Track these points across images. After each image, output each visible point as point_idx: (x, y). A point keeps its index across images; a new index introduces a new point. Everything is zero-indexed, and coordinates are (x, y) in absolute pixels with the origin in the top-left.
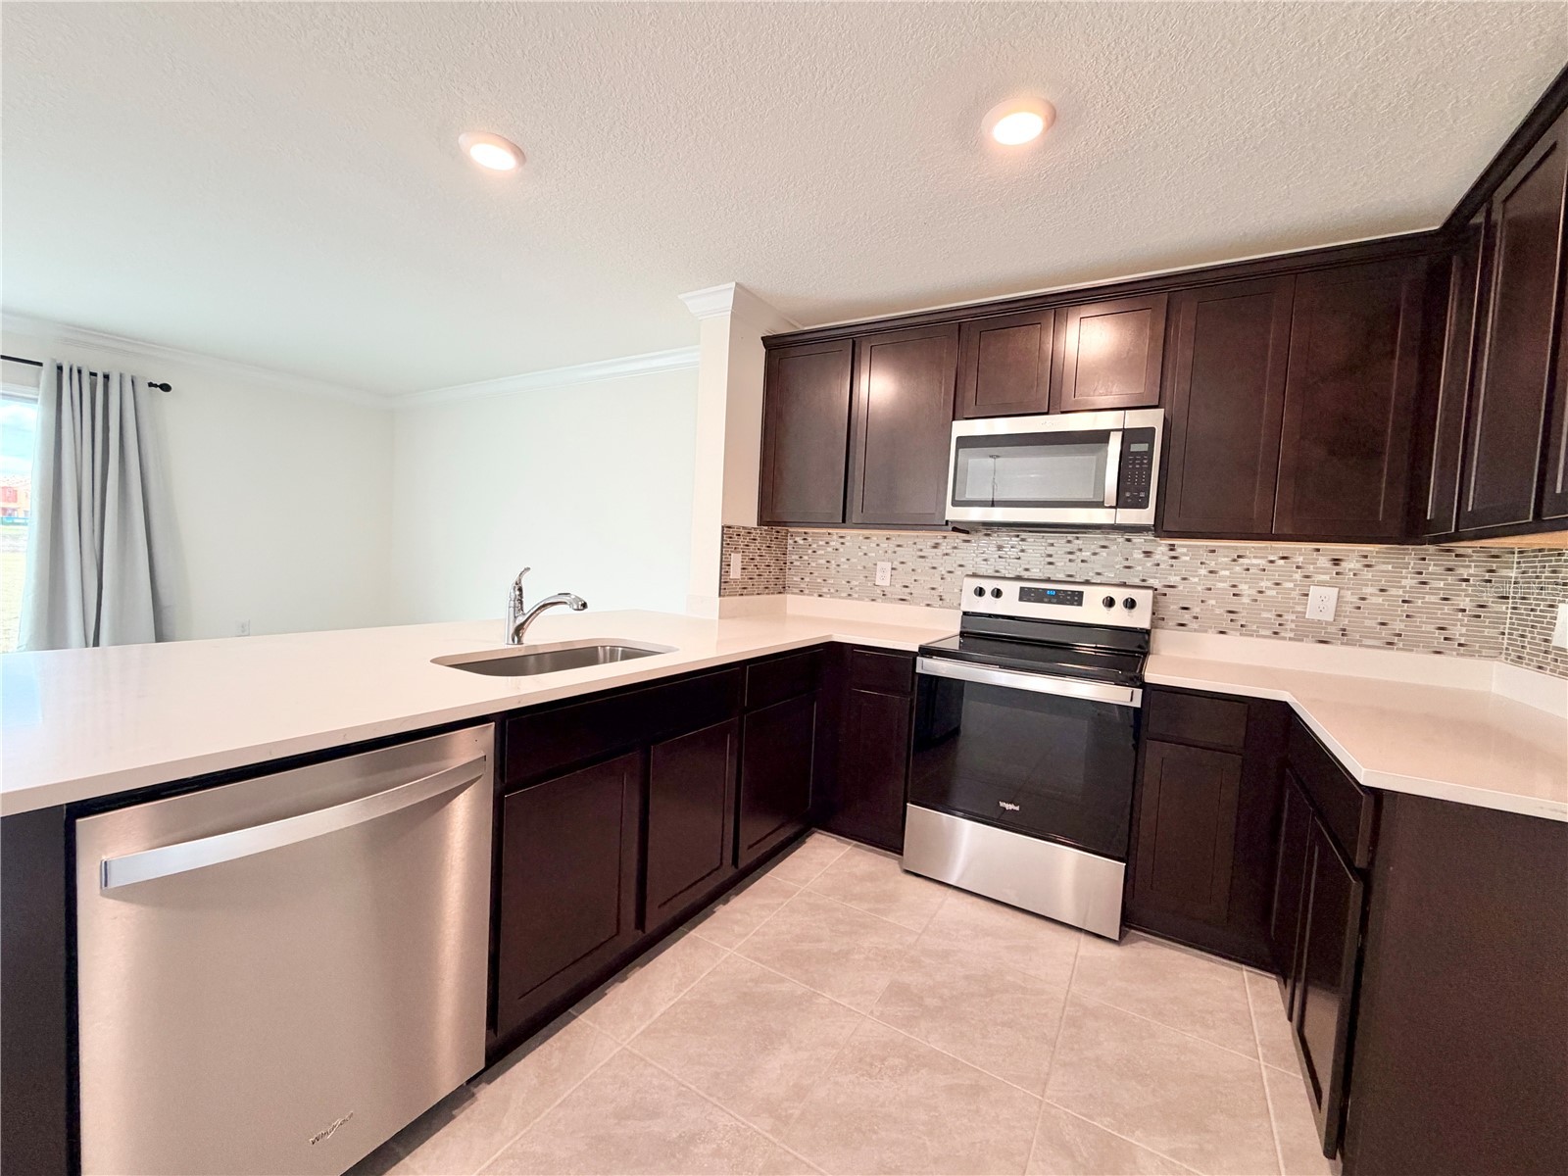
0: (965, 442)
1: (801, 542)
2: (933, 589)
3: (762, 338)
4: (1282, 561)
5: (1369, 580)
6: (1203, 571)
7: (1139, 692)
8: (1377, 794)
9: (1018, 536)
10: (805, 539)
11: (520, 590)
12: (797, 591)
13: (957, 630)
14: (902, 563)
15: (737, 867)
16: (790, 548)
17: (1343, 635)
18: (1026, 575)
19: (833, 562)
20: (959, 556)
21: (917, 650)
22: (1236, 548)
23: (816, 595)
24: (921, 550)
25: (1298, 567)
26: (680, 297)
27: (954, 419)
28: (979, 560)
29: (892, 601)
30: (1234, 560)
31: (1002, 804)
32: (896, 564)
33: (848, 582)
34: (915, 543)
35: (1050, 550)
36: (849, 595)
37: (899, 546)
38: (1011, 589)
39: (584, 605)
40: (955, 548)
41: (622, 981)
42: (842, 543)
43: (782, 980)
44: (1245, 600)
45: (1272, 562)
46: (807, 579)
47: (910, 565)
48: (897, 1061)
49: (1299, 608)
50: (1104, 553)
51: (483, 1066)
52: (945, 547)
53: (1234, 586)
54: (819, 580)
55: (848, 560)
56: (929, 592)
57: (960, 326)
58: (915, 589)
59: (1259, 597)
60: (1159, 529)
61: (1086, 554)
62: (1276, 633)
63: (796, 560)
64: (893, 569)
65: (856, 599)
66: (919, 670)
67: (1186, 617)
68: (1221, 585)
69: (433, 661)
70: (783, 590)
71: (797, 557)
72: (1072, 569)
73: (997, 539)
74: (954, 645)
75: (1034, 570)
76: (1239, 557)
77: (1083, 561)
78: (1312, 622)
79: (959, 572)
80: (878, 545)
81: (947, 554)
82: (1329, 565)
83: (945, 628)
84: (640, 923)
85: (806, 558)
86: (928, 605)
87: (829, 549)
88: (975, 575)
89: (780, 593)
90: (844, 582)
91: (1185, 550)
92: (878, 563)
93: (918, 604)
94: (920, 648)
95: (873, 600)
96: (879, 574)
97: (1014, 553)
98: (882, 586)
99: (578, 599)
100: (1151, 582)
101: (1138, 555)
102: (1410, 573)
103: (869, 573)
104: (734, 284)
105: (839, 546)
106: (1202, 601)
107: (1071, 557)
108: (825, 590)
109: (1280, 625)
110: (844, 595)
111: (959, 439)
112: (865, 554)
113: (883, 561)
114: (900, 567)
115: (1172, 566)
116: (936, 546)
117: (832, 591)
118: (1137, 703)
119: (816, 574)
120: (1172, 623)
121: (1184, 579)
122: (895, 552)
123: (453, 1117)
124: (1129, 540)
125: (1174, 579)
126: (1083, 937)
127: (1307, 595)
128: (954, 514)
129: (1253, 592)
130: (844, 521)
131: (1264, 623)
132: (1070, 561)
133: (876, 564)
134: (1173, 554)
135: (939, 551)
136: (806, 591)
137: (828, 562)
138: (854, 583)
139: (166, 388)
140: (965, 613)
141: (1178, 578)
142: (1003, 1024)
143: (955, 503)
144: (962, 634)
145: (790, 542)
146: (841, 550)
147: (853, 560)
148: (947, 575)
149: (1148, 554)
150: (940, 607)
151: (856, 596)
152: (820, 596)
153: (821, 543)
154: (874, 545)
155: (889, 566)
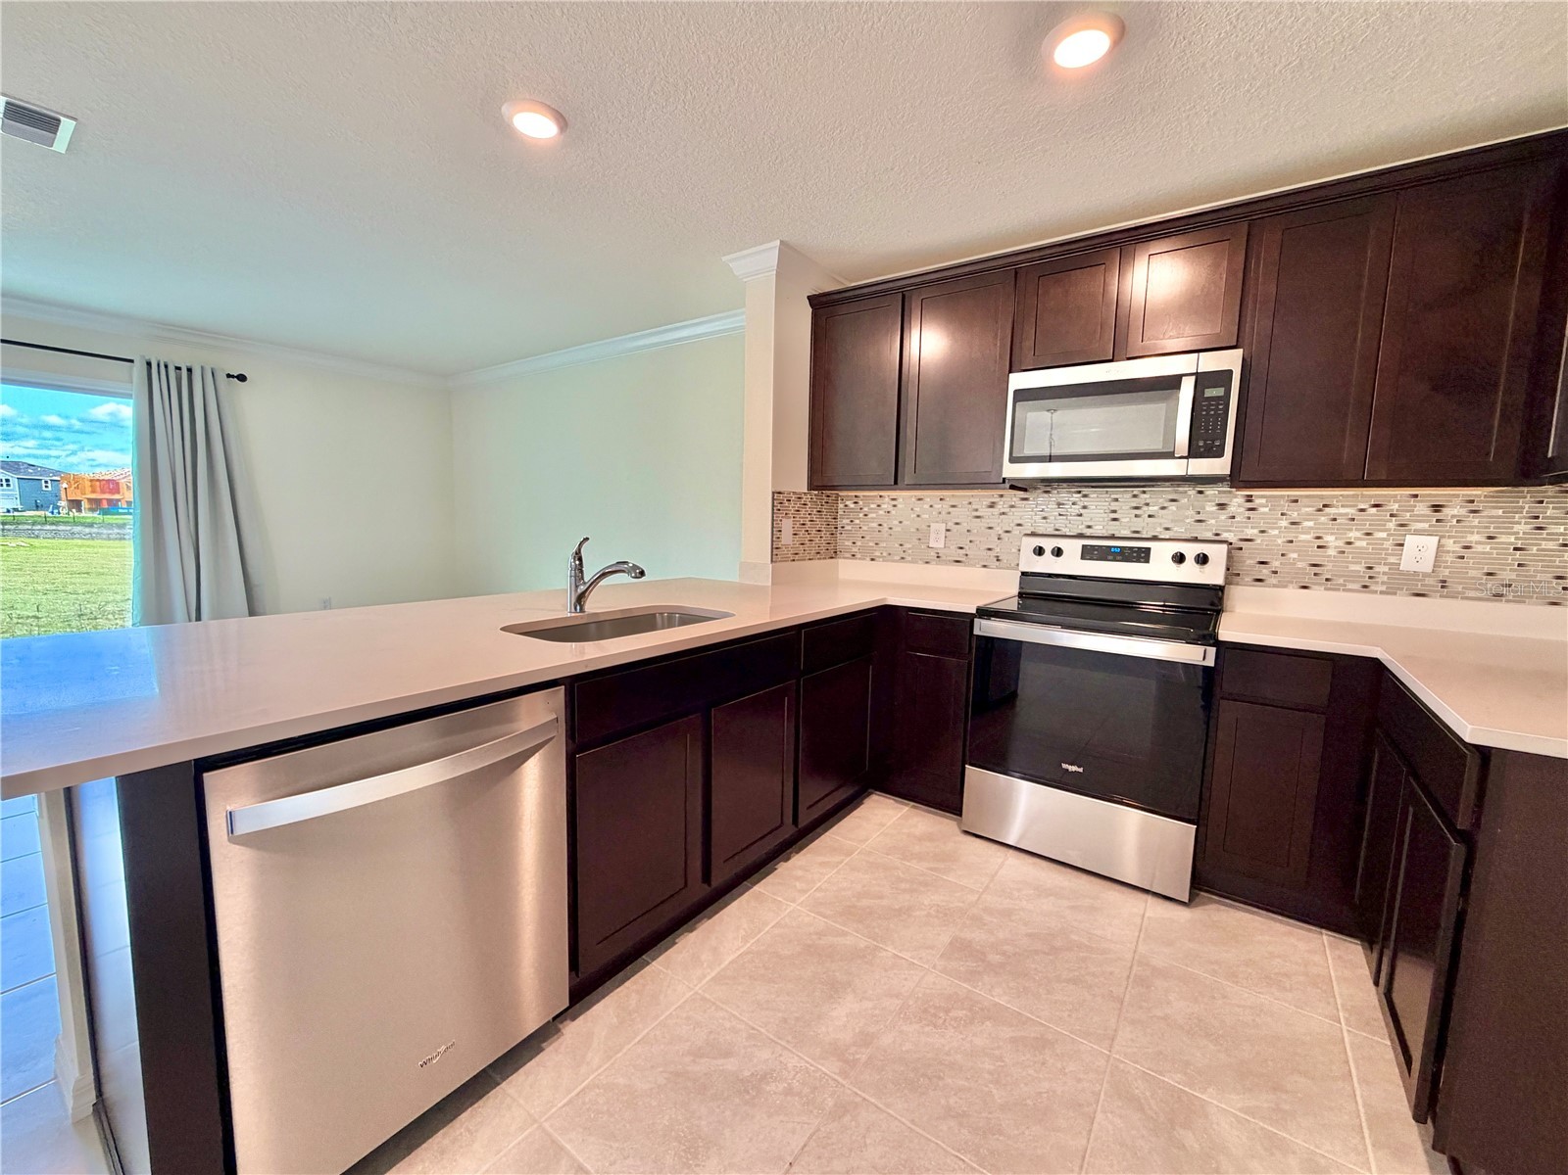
0: (1022, 395)
1: (852, 506)
2: (990, 549)
3: (809, 297)
4: (1375, 509)
5: (1475, 527)
6: (1284, 523)
7: (1212, 651)
8: (1484, 753)
9: (1080, 492)
10: (856, 503)
11: (580, 559)
12: (848, 555)
13: (1015, 591)
14: (957, 524)
15: (797, 826)
16: (840, 512)
17: (1442, 587)
18: (1088, 532)
19: (885, 525)
20: (1015, 516)
21: (974, 612)
22: (1321, 497)
23: (868, 559)
24: (977, 510)
25: (1391, 515)
26: (724, 259)
27: (1010, 372)
28: (1038, 518)
29: (947, 563)
30: (1320, 510)
31: (1064, 766)
32: (950, 525)
33: (901, 545)
34: (970, 503)
35: (1114, 506)
36: (903, 558)
37: (953, 506)
38: (1073, 548)
39: (642, 573)
40: (1012, 506)
41: (691, 931)
42: (895, 506)
43: (844, 934)
44: (1331, 552)
45: (1362, 510)
46: (859, 543)
47: (965, 526)
48: (961, 1013)
49: (1392, 560)
50: (1173, 507)
51: (568, 1005)
52: (1001, 506)
53: (1318, 538)
54: (871, 544)
55: (900, 522)
56: (985, 553)
57: (1016, 273)
58: (970, 550)
59: (1348, 548)
60: (1237, 478)
61: (1153, 509)
62: (1365, 587)
63: (848, 524)
64: (948, 530)
65: (910, 562)
66: (976, 632)
67: (1265, 572)
68: (1303, 537)
69: (503, 629)
70: (835, 554)
71: (848, 521)
72: (1138, 524)
73: (1056, 496)
74: (1012, 605)
75: (1097, 527)
76: (1325, 506)
77: (1150, 516)
78: (1408, 573)
79: (1016, 531)
80: (931, 506)
81: (1004, 513)
82: (1428, 511)
83: (1004, 589)
84: (706, 877)
85: (857, 521)
86: (985, 566)
87: (881, 512)
88: (1033, 534)
89: (832, 558)
90: (897, 545)
91: (1264, 501)
92: (932, 524)
93: (974, 566)
94: (978, 609)
95: (927, 563)
96: (933, 536)
97: (1076, 509)
98: (936, 549)
99: (635, 567)
100: (1225, 536)
101: (1211, 508)
102: (1525, 518)
103: (922, 536)
104: (778, 242)
105: (890, 509)
106: (1283, 555)
107: (1137, 512)
108: (878, 554)
109: (1370, 577)
110: (898, 558)
111: (1016, 392)
112: (918, 516)
113: (937, 522)
114: (955, 528)
115: (1249, 518)
116: (992, 505)
117: (885, 554)
118: (1210, 662)
119: (867, 538)
120: (1248, 579)
121: (1263, 532)
122: (949, 513)
123: (542, 1050)
124: (1201, 492)
125: (1250, 532)
126: (1150, 899)
127: (1402, 545)
128: (1011, 471)
129: (1341, 543)
130: (896, 483)
131: (1353, 577)
132: (1136, 516)
133: (929, 526)
134: (1250, 505)
135: (995, 511)
136: (858, 556)
137: (880, 525)
138: (907, 546)
139: (242, 378)
140: (1023, 574)
141: (1256, 531)
142: (1068, 981)
143: (1013, 460)
144: (1021, 595)
145: (841, 506)
146: (893, 512)
147: (905, 522)
148: (1005, 536)
149: (1222, 506)
150: (997, 568)
151: (910, 559)
152: (872, 560)
153: (872, 506)
154: (927, 506)
155: (943, 527)
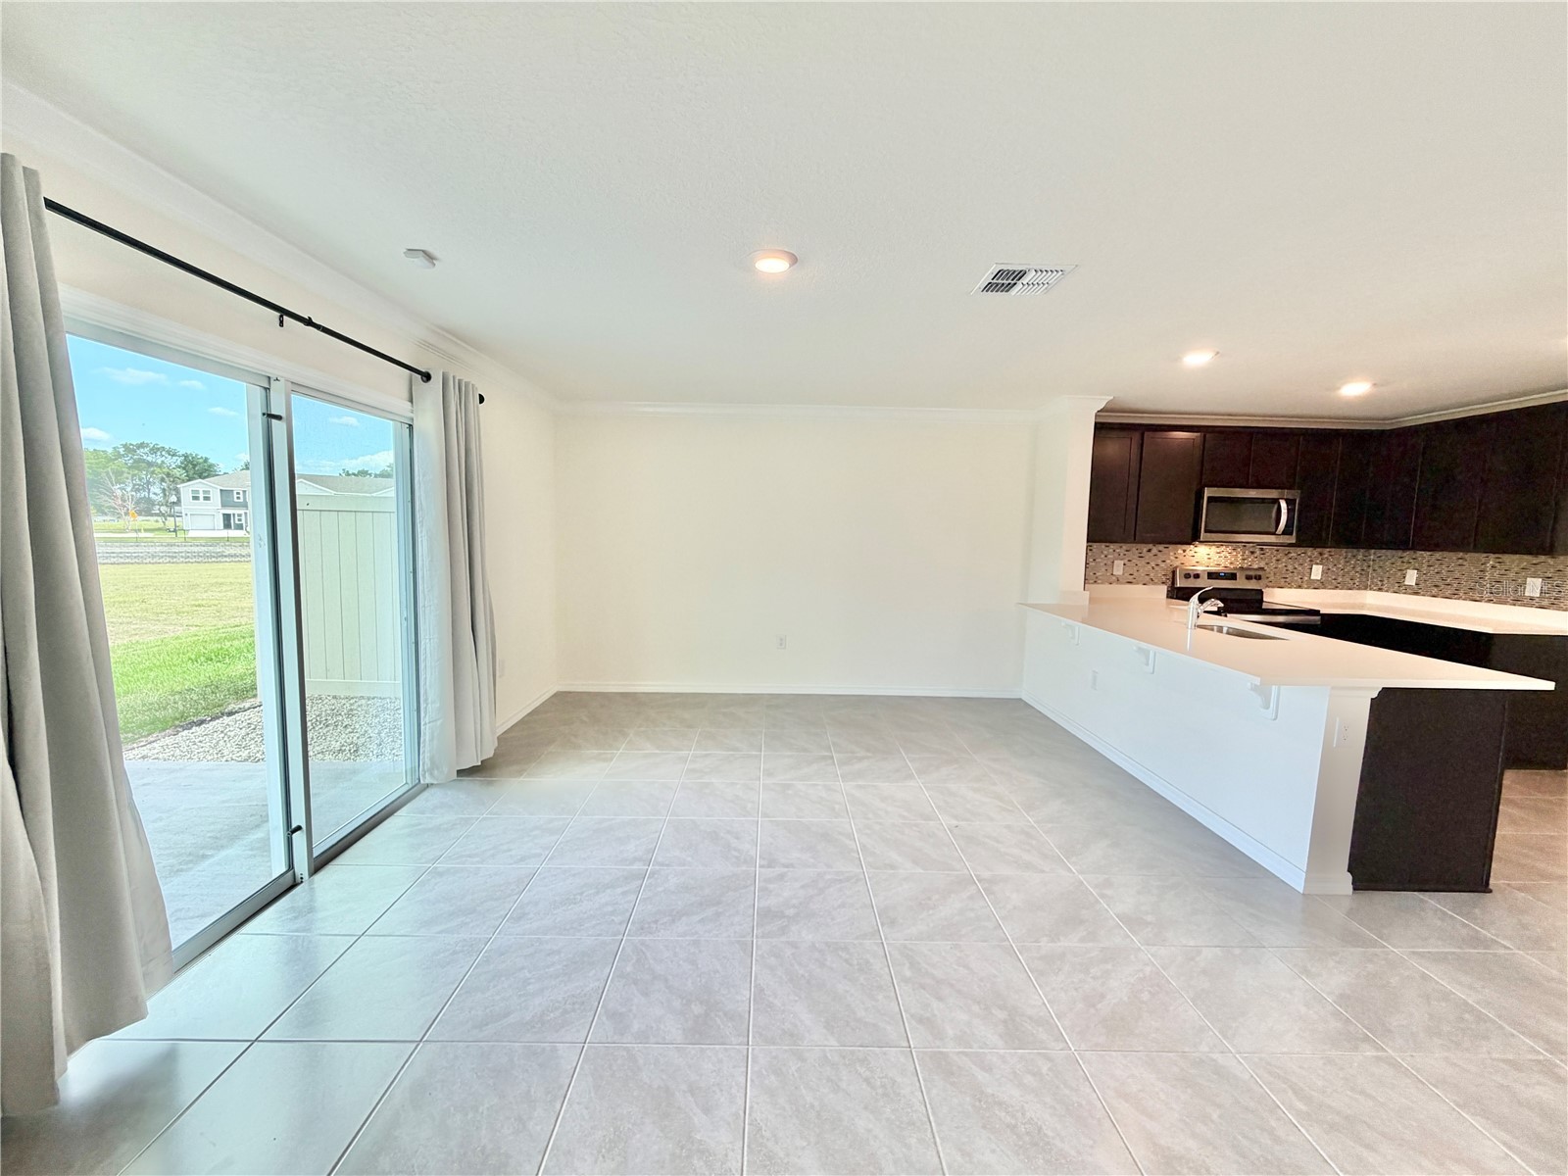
2: (1148, 575)
4: (1303, 555)
5: (1331, 561)
6: (1274, 560)
14: (1130, 561)
17: (1322, 585)
22: (1287, 550)
24: (1140, 554)
25: (1308, 557)
27: (1207, 487)
28: (1173, 558)
29: (1122, 583)
30: (1287, 555)
32: (1126, 562)
33: (1094, 574)
34: (1139, 549)
36: (1095, 582)
37: (1127, 552)
38: (1203, 574)
40: (1160, 551)
42: (1091, 550)
44: (1290, 572)
45: (1299, 555)
47: (1134, 562)
49: (1308, 575)
50: (1234, 553)
52: (1155, 551)
53: (1287, 567)
55: (1094, 560)
56: (1145, 577)
58: (1137, 575)
59: (1295, 571)
62: (1300, 586)
64: (1124, 564)
68: (1281, 566)
78: (1313, 580)
79: (1162, 564)
80: (1116, 551)
81: (1156, 555)
82: (1318, 555)
86: (1145, 584)
90: (1091, 573)
91: (1266, 551)
93: (1139, 583)
95: (1111, 584)
96: (1115, 568)
98: (1118, 574)
102: (1343, 558)
103: (1108, 567)
106: (1275, 574)
109: (1301, 582)
110: (1093, 581)
111: (1209, 498)
112: (1108, 556)
113: (1120, 559)
114: (1128, 564)
115: (1263, 558)
116: (1149, 551)
121: (1267, 564)
122: (1125, 556)
125: (1263, 565)
127: (1312, 569)
128: (1205, 537)
129: (1291, 569)
131: (1295, 582)
132: (1220, 557)
133: (1115, 562)
134: (1263, 553)
135: (1150, 554)
138: (1098, 574)
143: (1206, 531)
146: (1090, 554)
147: (1099, 560)
148: (1156, 567)
149: (1252, 553)
151: (1102, 580)
154: (1111, 550)
155: (1122, 562)
